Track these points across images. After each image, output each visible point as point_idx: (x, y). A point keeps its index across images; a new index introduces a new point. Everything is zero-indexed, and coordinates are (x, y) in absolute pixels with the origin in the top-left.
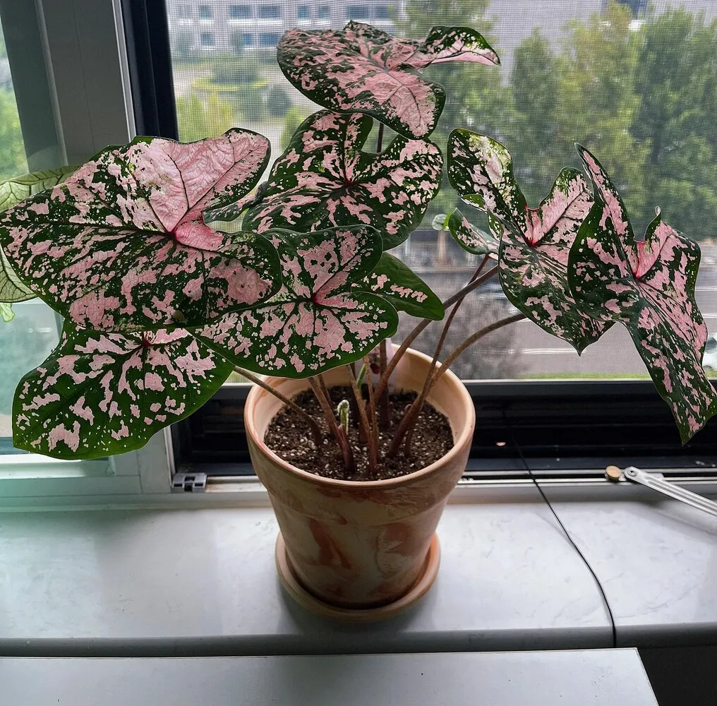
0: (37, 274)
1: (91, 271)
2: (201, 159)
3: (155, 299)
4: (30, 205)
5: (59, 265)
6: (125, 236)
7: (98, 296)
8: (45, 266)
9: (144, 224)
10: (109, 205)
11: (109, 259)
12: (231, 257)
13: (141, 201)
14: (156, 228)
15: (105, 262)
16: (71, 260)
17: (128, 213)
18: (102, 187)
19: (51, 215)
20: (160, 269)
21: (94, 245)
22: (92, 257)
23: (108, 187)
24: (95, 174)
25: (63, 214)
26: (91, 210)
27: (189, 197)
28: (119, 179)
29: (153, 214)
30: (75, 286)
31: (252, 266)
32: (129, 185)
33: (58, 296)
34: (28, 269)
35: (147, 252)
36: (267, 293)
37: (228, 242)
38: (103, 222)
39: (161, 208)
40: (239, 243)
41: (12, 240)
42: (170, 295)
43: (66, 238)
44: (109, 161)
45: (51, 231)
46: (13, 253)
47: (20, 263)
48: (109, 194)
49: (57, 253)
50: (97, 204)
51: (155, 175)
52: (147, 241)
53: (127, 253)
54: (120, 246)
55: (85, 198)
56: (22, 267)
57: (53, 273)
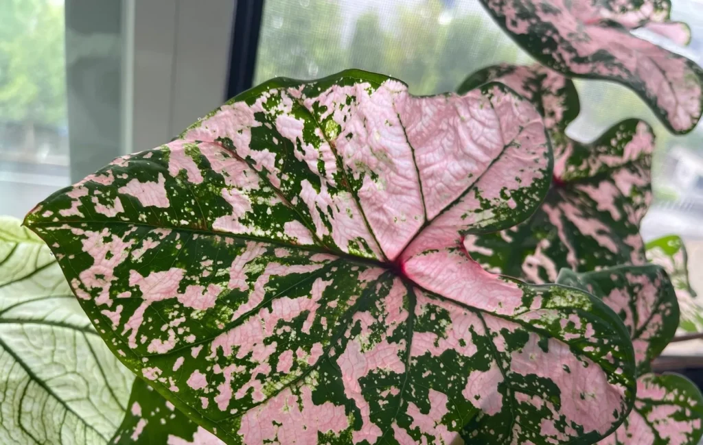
0: (158, 347)
1: (275, 344)
2: (448, 131)
3: (412, 410)
4: (124, 183)
5: (206, 329)
6: (322, 266)
7: (300, 401)
8: (175, 329)
9: (351, 243)
10: (288, 199)
11: (303, 316)
12: (549, 335)
13: (343, 197)
14: (370, 251)
15: (298, 322)
16: (231, 317)
17: (324, 220)
18: (268, 160)
19: (175, 210)
20: (403, 341)
21: (270, 284)
22: (271, 311)
23: (281, 162)
24: (254, 131)
25: (200, 211)
26: (255, 206)
27: (426, 199)
28: (300, 148)
29: (363, 226)
30: (246, 378)
31: (596, 359)
32: (321, 163)
33: (211, 396)
34: (135, 333)
35: (367, 302)
36: (623, 412)
37: (537, 303)
38: (279, 234)
39: (377, 215)
40: (560, 309)
41: (87, 261)
42: (439, 401)
43: (216, 267)
44: (280, 108)
45: (179, 247)
46: (95, 292)
47: (115, 317)
48: (286, 177)
49: (199, 299)
50: (266, 195)
51: (366, 148)
52: (361, 277)
53: (333, 304)
54: (319, 287)
55: (242, 180)
56: (121, 327)
57: (196, 344)
